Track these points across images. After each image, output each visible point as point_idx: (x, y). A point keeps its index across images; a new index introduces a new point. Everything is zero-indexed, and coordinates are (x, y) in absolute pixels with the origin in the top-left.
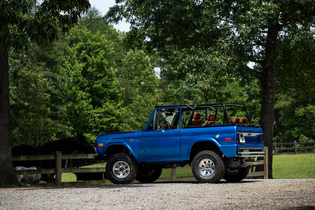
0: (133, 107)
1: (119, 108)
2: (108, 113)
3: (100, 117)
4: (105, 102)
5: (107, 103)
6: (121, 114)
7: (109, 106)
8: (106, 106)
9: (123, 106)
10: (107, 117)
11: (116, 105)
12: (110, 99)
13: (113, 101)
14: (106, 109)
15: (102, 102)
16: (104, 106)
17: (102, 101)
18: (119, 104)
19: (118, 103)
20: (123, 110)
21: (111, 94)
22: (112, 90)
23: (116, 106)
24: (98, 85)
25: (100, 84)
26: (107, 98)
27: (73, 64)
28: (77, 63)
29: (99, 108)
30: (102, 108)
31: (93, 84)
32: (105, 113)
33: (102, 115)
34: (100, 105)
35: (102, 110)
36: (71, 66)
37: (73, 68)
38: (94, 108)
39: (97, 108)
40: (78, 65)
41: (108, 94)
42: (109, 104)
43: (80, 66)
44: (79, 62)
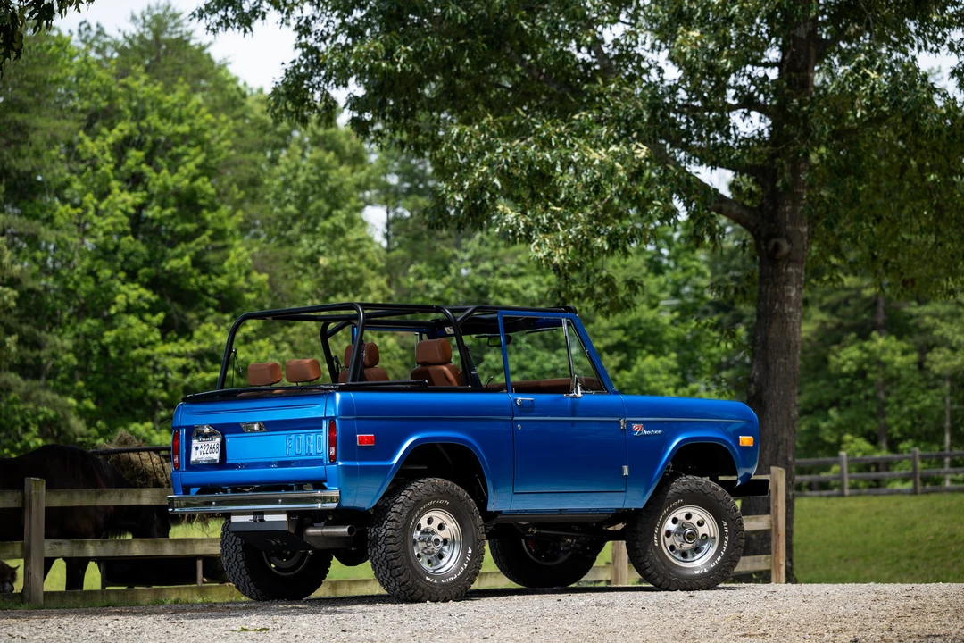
0: (297, 339)
1: (248, 340)
2: (209, 357)
3: (185, 371)
4: (202, 319)
5: (209, 326)
6: (253, 359)
7: (213, 332)
8: (205, 334)
9: (260, 334)
10: (207, 370)
12: (217, 309)
13: (227, 316)
14: (206, 346)
15: (192, 321)
16: (197, 334)
17: (192, 315)
18: (248, 329)
20: (261, 349)
21: (221, 291)
22: (222, 281)
23: (239, 333)
24: (178, 261)
25: (187, 259)
26: (208, 305)
27: (102, 195)
28: (116, 191)
29: (182, 341)
30: (189, 340)
31: (164, 257)
32: (199, 356)
33: (191, 363)
34: (185, 332)
35: (192, 347)
36: (95, 201)
37: (102, 206)
38: (164, 339)
39: (176, 341)
40: (119, 199)
41: (211, 291)
42: (214, 327)
43: (124, 201)
44: (121, 189)
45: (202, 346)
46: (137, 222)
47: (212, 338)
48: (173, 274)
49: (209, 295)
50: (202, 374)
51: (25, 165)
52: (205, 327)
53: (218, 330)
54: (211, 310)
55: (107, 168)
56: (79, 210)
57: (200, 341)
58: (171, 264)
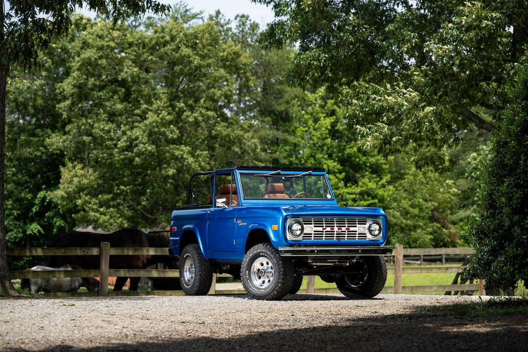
0: (406, 185)
1: (384, 186)
2: (366, 194)
3: (354, 200)
4: (363, 177)
5: (366, 180)
6: (386, 194)
7: (368, 183)
8: (364, 183)
9: (389, 183)
10: (365, 200)
11: (379, 181)
12: (371, 173)
13: (374, 176)
14: (364, 189)
15: (359, 178)
16: (360, 183)
17: (358, 175)
18: (384, 181)
19: (381, 179)
20: (389, 190)
21: (372, 165)
22: (373, 160)
23: (380, 183)
24: (351, 150)
25: (355, 149)
26: (366, 171)
27: (316, 120)
28: (322, 118)
29: (353, 187)
30: (357, 186)
31: (344, 149)
32: (362, 194)
33: (358, 196)
34: (355, 182)
35: (358, 190)
36: (313, 124)
37: (316, 126)
38: (346, 186)
39: (351, 187)
40: (324, 122)
41: (368, 164)
42: (368, 180)
44: (324, 117)
45: (362, 189)
46: (334, 133)
47: (367, 186)
48: (350, 156)
49: (367, 166)
50: (362, 202)
51: (282, 108)
53: (370, 181)
54: (367, 173)
55: (317, 108)
56: (307, 128)
57: (361, 187)
58: (348, 151)
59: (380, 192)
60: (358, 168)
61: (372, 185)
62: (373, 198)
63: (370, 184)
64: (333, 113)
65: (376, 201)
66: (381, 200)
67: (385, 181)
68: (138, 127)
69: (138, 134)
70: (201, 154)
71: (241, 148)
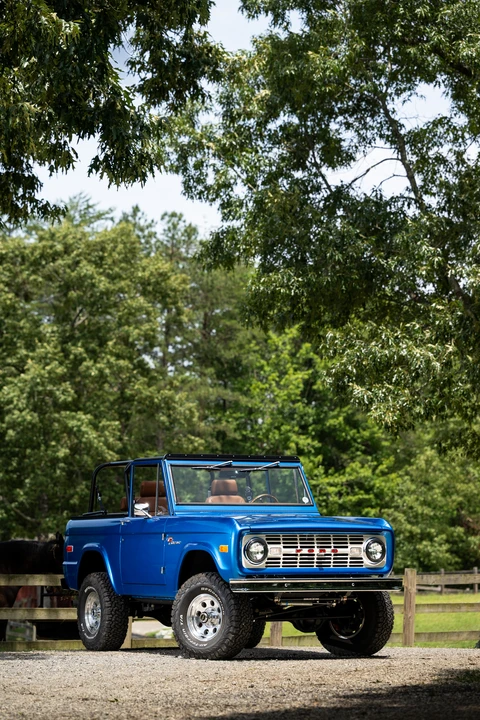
0: (414, 474)
1: (383, 474)
3: (340, 494)
4: (352, 459)
5: (356, 465)
6: (386, 486)
7: (359, 468)
8: (352, 469)
9: (391, 470)
10: (355, 494)
11: (376, 467)
12: (363, 452)
13: (369, 458)
14: (352, 478)
15: (346, 460)
16: (348, 470)
17: (345, 457)
19: (380, 463)
20: (392, 480)
21: (367, 440)
22: (366, 434)
23: (377, 471)
24: (335, 420)
25: (341, 419)
26: (357, 450)
27: (283, 373)
28: (291, 371)
29: (337, 475)
30: (344, 474)
31: (326, 418)
32: (350, 485)
33: (344, 489)
34: (340, 468)
35: (344, 479)
36: (278, 379)
37: (282, 383)
38: (326, 473)
39: (332, 475)
40: (293, 377)
41: (359, 440)
42: (359, 465)
43: (296, 379)
44: (295, 370)
46: (309, 392)
47: (358, 473)
48: (333, 429)
49: (358, 443)
50: (350, 497)
51: (229, 355)
52: (353, 465)
53: (363, 467)
54: (359, 453)
55: (285, 355)
56: (267, 385)
57: (350, 475)
58: (331, 422)
59: (378, 483)
60: (345, 446)
61: (366, 472)
62: (367, 491)
63: (362, 470)
64: (309, 363)
65: (372, 496)
66: (379, 495)
67: (385, 466)
68: (12, 383)
69: (12, 395)
70: (109, 426)
71: (169, 416)
